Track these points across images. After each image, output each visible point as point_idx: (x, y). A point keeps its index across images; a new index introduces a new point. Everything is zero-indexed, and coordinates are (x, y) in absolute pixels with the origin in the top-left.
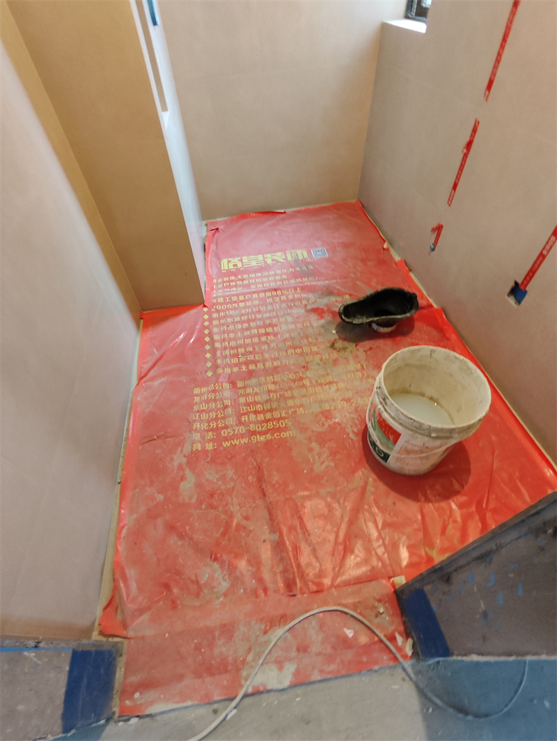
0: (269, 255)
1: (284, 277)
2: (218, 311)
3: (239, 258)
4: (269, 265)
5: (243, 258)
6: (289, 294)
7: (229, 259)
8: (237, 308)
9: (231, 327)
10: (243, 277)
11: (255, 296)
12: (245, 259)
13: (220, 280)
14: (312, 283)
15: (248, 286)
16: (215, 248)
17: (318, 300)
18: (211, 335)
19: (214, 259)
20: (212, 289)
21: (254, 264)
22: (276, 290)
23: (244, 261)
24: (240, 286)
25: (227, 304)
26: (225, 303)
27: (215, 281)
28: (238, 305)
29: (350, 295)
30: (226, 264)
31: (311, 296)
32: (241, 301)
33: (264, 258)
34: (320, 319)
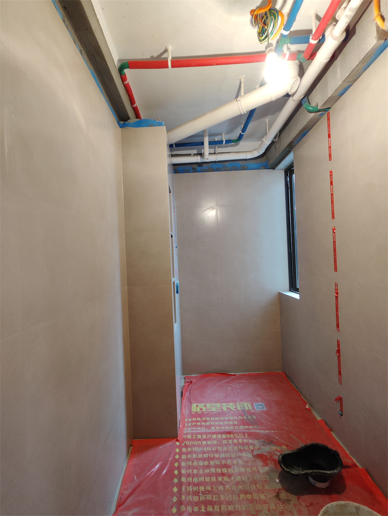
0: (224, 404)
1: (236, 423)
2: (186, 446)
3: (204, 404)
4: (224, 412)
5: (207, 404)
6: (239, 438)
7: (198, 404)
8: (200, 446)
9: (195, 463)
10: (206, 419)
11: (214, 436)
12: (208, 405)
13: (190, 420)
14: (256, 431)
15: (209, 427)
16: (189, 395)
17: (262, 447)
18: (179, 468)
19: (187, 403)
20: (184, 426)
21: (214, 409)
22: (229, 433)
23: (207, 407)
24: (204, 426)
26: (192, 440)
27: (186, 420)
28: (202, 442)
29: (287, 446)
30: (195, 408)
31: (256, 442)
32: (204, 440)
33: (221, 406)
34: (265, 466)
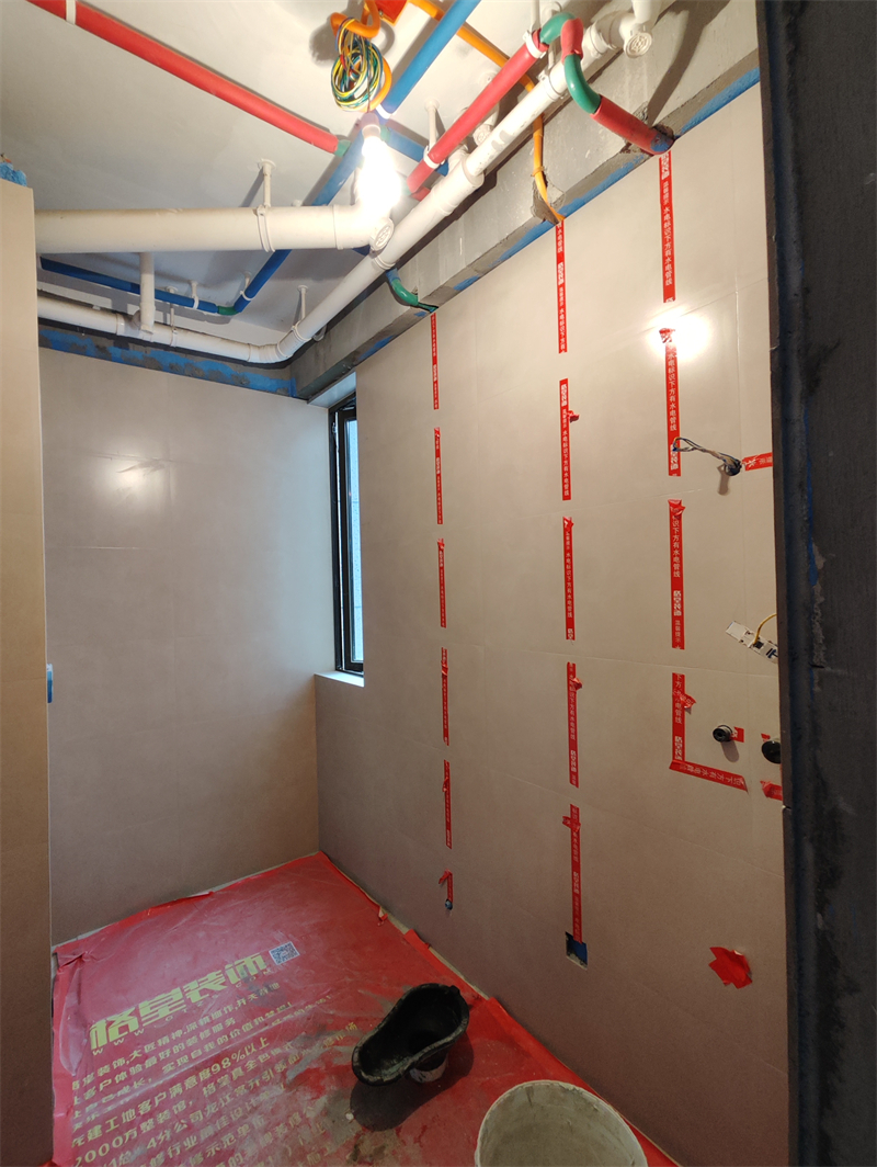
0: (193, 985)
3: (133, 1009)
6: (247, 1059)
7: (109, 1019)
8: (136, 1141)
11: (177, 1089)
12: (145, 1008)
13: (89, 1079)
14: (285, 1018)
15: (156, 1071)
16: (75, 1002)
17: (304, 1052)
19: (72, 1030)
20: (70, 1110)
22: (218, 1059)
23: (142, 1013)
24: (138, 1077)
25: (119, 1131)
27: (76, 1085)
28: (139, 1130)
29: (356, 1021)
30: (102, 1034)
31: (288, 1047)
32: (145, 1117)
33: (184, 994)
34: (318, 1097)
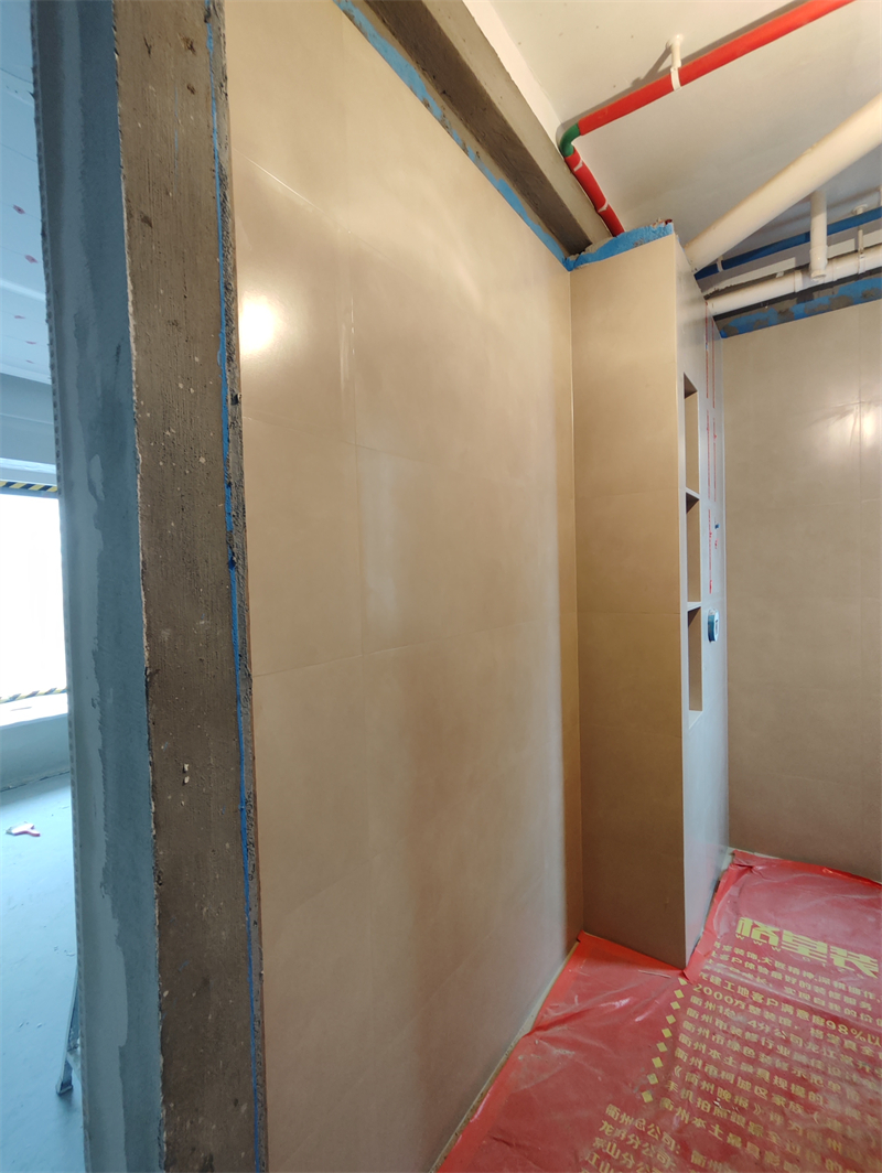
2: (702, 995)
4: (835, 968)
5: (785, 932)
6: (866, 1044)
7: (756, 923)
8: (741, 1011)
9: (719, 1039)
11: (788, 1009)
12: (788, 936)
13: (727, 948)
15: (780, 984)
16: (736, 894)
18: (675, 1028)
19: (727, 909)
20: (708, 955)
21: (803, 951)
22: (836, 1020)
23: (785, 938)
24: (763, 976)
25: (726, 993)
26: (722, 990)
27: (717, 945)
28: (747, 1006)
32: (757, 1004)
33: (829, 952)
